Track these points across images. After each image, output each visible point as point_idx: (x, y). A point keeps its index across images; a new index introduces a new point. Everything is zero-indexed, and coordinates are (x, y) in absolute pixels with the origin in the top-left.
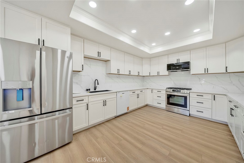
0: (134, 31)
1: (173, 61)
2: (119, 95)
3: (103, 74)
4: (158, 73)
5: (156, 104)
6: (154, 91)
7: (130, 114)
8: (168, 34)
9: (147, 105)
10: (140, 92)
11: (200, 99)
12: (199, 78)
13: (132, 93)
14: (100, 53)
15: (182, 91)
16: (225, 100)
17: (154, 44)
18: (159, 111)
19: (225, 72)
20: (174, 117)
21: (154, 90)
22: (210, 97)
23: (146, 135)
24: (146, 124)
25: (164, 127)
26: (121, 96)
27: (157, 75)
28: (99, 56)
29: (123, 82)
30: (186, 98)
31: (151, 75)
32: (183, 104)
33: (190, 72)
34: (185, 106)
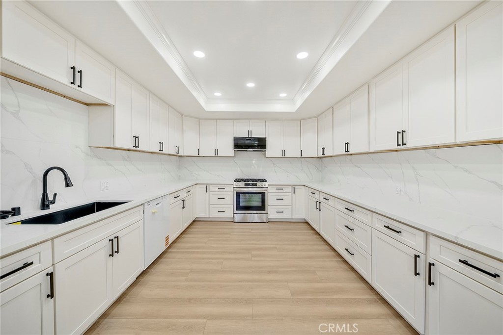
0: (199, 54)
1: (242, 132)
2: (149, 210)
3: (77, 147)
4: (216, 151)
5: (215, 215)
6: (211, 188)
7: (170, 252)
8: (251, 85)
9: (196, 221)
10: (186, 194)
11: (280, 194)
12: (273, 163)
13: (173, 200)
14: (80, 72)
15: (259, 184)
16: (301, 192)
17: (218, 94)
18: (222, 227)
19: (300, 156)
20: (252, 230)
21: (211, 186)
22: (290, 189)
23: (240, 282)
24: (222, 260)
25: (254, 253)
26: (153, 213)
27: (214, 155)
28: (78, 83)
29: (139, 170)
30: (263, 195)
31: (200, 155)
32: (260, 204)
33: (265, 154)
34: (262, 207)
